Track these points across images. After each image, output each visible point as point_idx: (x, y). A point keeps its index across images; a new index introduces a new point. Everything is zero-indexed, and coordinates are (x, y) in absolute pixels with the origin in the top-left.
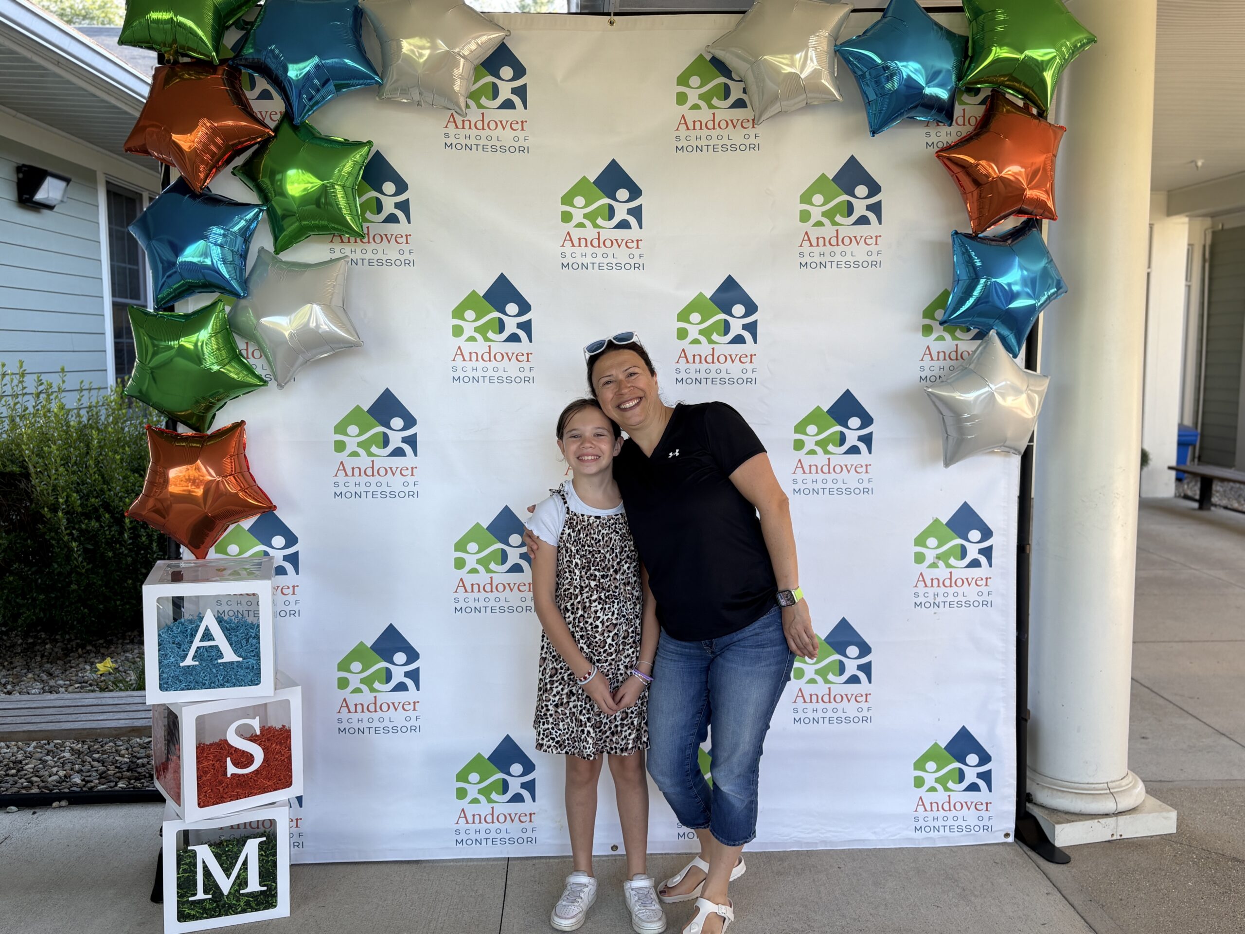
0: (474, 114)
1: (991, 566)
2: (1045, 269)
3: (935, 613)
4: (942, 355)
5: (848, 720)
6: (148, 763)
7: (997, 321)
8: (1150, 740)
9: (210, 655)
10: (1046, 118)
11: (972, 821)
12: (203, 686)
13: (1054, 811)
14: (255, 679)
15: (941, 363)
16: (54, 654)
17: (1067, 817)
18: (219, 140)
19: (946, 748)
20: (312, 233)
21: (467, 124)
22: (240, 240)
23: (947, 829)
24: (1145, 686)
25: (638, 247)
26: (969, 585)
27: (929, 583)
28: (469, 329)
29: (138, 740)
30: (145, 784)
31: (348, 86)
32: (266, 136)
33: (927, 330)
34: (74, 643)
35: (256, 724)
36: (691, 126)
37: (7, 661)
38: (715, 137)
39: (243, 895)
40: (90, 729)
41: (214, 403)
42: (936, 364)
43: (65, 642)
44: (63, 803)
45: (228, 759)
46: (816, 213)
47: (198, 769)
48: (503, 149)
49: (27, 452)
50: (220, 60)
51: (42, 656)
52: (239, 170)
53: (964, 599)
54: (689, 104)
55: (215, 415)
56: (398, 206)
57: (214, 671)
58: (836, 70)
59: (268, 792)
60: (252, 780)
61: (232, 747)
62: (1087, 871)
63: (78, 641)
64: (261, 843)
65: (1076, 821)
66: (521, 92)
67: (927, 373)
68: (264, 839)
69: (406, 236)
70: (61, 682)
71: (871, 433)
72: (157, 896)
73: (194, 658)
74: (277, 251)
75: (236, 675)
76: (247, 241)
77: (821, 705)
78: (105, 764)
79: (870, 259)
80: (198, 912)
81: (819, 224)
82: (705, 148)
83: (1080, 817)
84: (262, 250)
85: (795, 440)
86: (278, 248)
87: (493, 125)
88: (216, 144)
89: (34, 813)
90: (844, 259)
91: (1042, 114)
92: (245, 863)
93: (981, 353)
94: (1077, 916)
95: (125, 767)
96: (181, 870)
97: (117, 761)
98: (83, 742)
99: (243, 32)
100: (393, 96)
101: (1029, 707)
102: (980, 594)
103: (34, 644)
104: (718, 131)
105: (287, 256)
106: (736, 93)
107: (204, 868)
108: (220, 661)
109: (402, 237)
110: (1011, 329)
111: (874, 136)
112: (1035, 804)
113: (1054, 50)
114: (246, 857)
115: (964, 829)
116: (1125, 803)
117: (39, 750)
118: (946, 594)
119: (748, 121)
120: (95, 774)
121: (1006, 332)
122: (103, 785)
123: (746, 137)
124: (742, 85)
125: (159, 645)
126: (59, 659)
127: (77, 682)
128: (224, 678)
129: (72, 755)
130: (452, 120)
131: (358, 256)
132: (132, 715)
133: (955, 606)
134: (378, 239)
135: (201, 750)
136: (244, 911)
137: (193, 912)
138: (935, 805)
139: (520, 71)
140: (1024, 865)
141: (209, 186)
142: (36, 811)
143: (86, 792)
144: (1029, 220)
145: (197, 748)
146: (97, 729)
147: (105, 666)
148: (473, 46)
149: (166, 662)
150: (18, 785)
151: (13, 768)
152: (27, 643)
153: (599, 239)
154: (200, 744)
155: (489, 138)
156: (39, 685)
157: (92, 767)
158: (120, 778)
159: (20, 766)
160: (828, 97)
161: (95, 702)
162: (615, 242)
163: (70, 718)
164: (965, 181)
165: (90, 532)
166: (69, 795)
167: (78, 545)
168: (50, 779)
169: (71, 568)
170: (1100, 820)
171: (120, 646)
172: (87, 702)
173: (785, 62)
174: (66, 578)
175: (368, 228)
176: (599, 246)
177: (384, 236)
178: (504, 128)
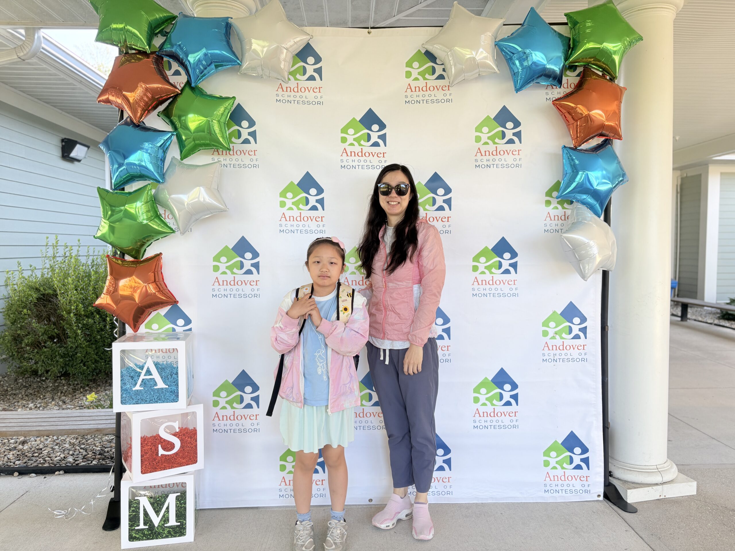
1: (586, 338)
2: (616, 169)
3: (554, 365)
4: (556, 217)
5: (505, 427)
6: (111, 451)
7: (589, 196)
8: (673, 442)
9: (149, 384)
10: (614, 82)
11: (578, 487)
13: (625, 482)
15: (556, 222)
16: (68, 391)
17: (633, 485)
18: (149, 95)
19: (562, 444)
20: (201, 148)
21: (289, 89)
22: (161, 151)
23: (564, 491)
25: (384, 157)
26: (574, 349)
27: (551, 348)
28: (289, 203)
29: (107, 438)
30: (107, 462)
31: (222, 66)
32: (176, 94)
33: (548, 203)
34: (79, 386)
35: (176, 427)
36: (414, 90)
37: (42, 395)
38: (427, 95)
41: (145, 243)
42: (553, 222)
43: (75, 385)
44: (61, 472)
45: (160, 446)
46: (484, 138)
48: (309, 103)
49: (56, 282)
50: (151, 51)
51: (62, 393)
52: (161, 114)
53: (571, 357)
54: (413, 77)
55: (146, 249)
56: (250, 134)
57: (152, 393)
58: (495, 55)
59: (183, 466)
60: (174, 459)
61: (162, 439)
62: (648, 517)
63: (82, 385)
65: (639, 488)
66: (319, 71)
67: (548, 228)
69: (254, 151)
70: (69, 406)
71: (517, 262)
73: (141, 385)
74: (182, 159)
76: (165, 152)
77: (489, 418)
78: (87, 451)
79: (515, 163)
81: (486, 143)
82: (421, 102)
83: (642, 486)
84: (173, 158)
85: (473, 266)
86: (183, 157)
87: (303, 90)
88: (147, 97)
89: (45, 478)
90: (501, 163)
91: (613, 79)
94: (645, 544)
95: (98, 453)
100: (247, 72)
101: (609, 421)
102: (580, 354)
103: (58, 386)
104: (429, 92)
105: (186, 161)
106: (439, 71)
108: (155, 387)
109: (252, 151)
110: (597, 201)
111: (517, 93)
112: (614, 477)
113: (620, 44)
115: (574, 492)
117: (52, 443)
118: (560, 355)
119: (446, 87)
120: (81, 456)
123: (445, 95)
124: (443, 67)
126: (70, 394)
127: (78, 406)
129: (70, 446)
130: (280, 87)
131: (227, 162)
132: (98, 422)
133: (566, 361)
134: (239, 153)
135: (144, 441)
138: (556, 477)
139: (318, 59)
140: (611, 514)
141: (144, 121)
142: (46, 476)
143: (75, 466)
144: (606, 140)
146: (76, 429)
148: (292, 43)
149: (125, 387)
150: (38, 462)
151: (37, 453)
152: (55, 386)
153: (362, 152)
154: (143, 437)
155: (301, 97)
157: (80, 452)
158: (94, 459)
159: (41, 451)
160: (491, 70)
161: (79, 415)
162: (371, 154)
163: (63, 423)
164: (569, 117)
165: (88, 325)
166: (64, 468)
167: (82, 332)
168: (56, 459)
169: (78, 345)
170: (653, 487)
171: (103, 387)
172: (74, 415)
173: (467, 53)
174: (75, 350)
175: (233, 147)
176: (362, 156)
177: (242, 151)
178: (309, 92)
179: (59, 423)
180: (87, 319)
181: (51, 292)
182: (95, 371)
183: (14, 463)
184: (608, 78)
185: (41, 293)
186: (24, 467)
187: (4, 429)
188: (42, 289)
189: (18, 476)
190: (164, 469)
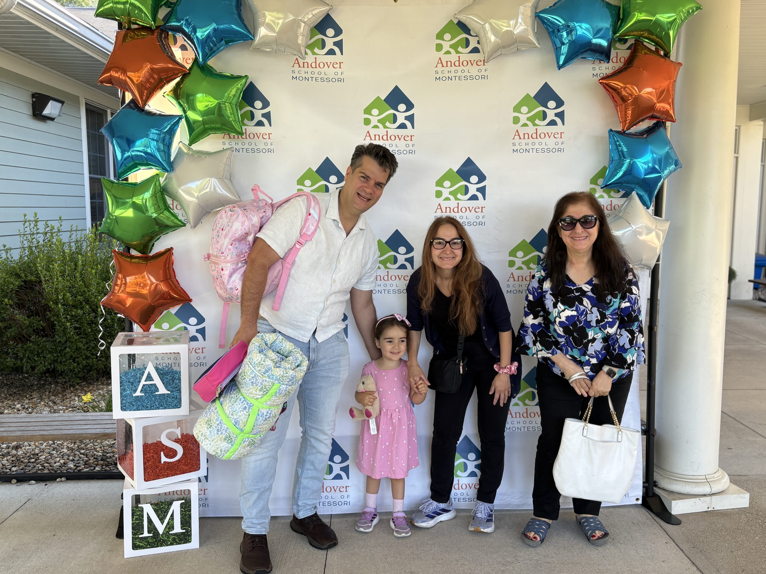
0: (310, 58)
2: (668, 153)
6: (113, 456)
7: (637, 186)
8: (733, 450)
9: (151, 389)
10: (669, 57)
12: (147, 408)
13: (672, 492)
14: (178, 405)
16: (57, 390)
17: (679, 496)
18: (156, 76)
20: (211, 133)
21: (306, 64)
22: (168, 137)
24: (731, 417)
25: (411, 140)
29: (107, 442)
30: (112, 469)
31: (233, 41)
32: (185, 72)
34: (68, 384)
35: (178, 433)
36: (445, 65)
37: (29, 394)
38: (460, 71)
39: (171, 534)
40: (79, 434)
41: (154, 237)
43: (63, 384)
44: (63, 479)
45: (162, 453)
46: (523, 119)
47: (144, 458)
48: (328, 80)
49: (40, 268)
50: (156, 27)
51: (49, 392)
52: (167, 94)
54: (444, 51)
55: (154, 244)
56: (264, 115)
57: (153, 399)
58: (536, 28)
59: (186, 473)
60: (176, 466)
61: (164, 445)
62: (692, 530)
63: (71, 383)
64: (181, 504)
65: (685, 499)
66: (339, 44)
68: (184, 501)
69: (269, 134)
70: (61, 407)
72: (120, 534)
73: (141, 391)
75: (166, 402)
76: (171, 137)
77: (522, 419)
78: (88, 456)
79: (557, 147)
80: (144, 544)
81: (525, 125)
82: (453, 78)
83: (688, 496)
84: (181, 143)
85: (509, 261)
87: (322, 65)
88: (154, 78)
89: (46, 485)
90: (541, 147)
91: (667, 55)
92: (172, 515)
93: (627, 206)
94: (685, 557)
95: (100, 458)
96: (134, 519)
97: (95, 454)
98: (75, 443)
99: (170, 9)
100: (261, 47)
101: (655, 427)
103: (44, 385)
104: (462, 67)
105: (195, 147)
106: (473, 44)
107: (148, 518)
108: (157, 393)
109: (266, 135)
110: (646, 191)
111: (559, 69)
112: (659, 488)
113: (675, 14)
114: (173, 512)
116: (716, 488)
117: (48, 448)
119: (481, 61)
120: (82, 462)
121: (642, 193)
122: (87, 468)
123: (480, 71)
124: (477, 39)
125: (121, 383)
126: (60, 393)
127: (70, 407)
128: (159, 403)
129: (68, 451)
130: (296, 62)
131: (240, 146)
132: (103, 426)
134: (252, 136)
135: (146, 447)
136: (172, 544)
137: (141, 544)
139: (338, 31)
140: (652, 525)
142: (47, 483)
143: (76, 472)
144: (658, 122)
145: (143, 446)
146: (83, 434)
147: (87, 398)
148: (310, 16)
149: (125, 393)
150: (36, 468)
151: (33, 458)
152: (40, 384)
153: (387, 136)
154: (145, 443)
155: (319, 73)
156: (48, 409)
157: (80, 458)
158: (97, 465)
159: (37, 457)
160: (531, 45)
161: (82, 418)
162: (397, 137)
163: (68, 427)
164: (617, 98)
165: (77, 317)
166: (66, 474)
167: (70, 325)
168: (55, 465)
169: (67, 339)
170: (700, 498)
171: (95, 386)
172: (77, 418)
173: (504, 24)
174: (63, 344)
175: (246, 129)
176: (387, 140)
177: (255, 135)
178: (329, 67)
179: (64, 427)
180: (75, 310)
181: (33, 278)
182: (86, 368)
183: (10, 470)
184: (662, 53)
185: (22, 279)
186: (22, 473)
187: (5, 434)
188: (23, 275)
189: (16, 483)
190: (167, 477)
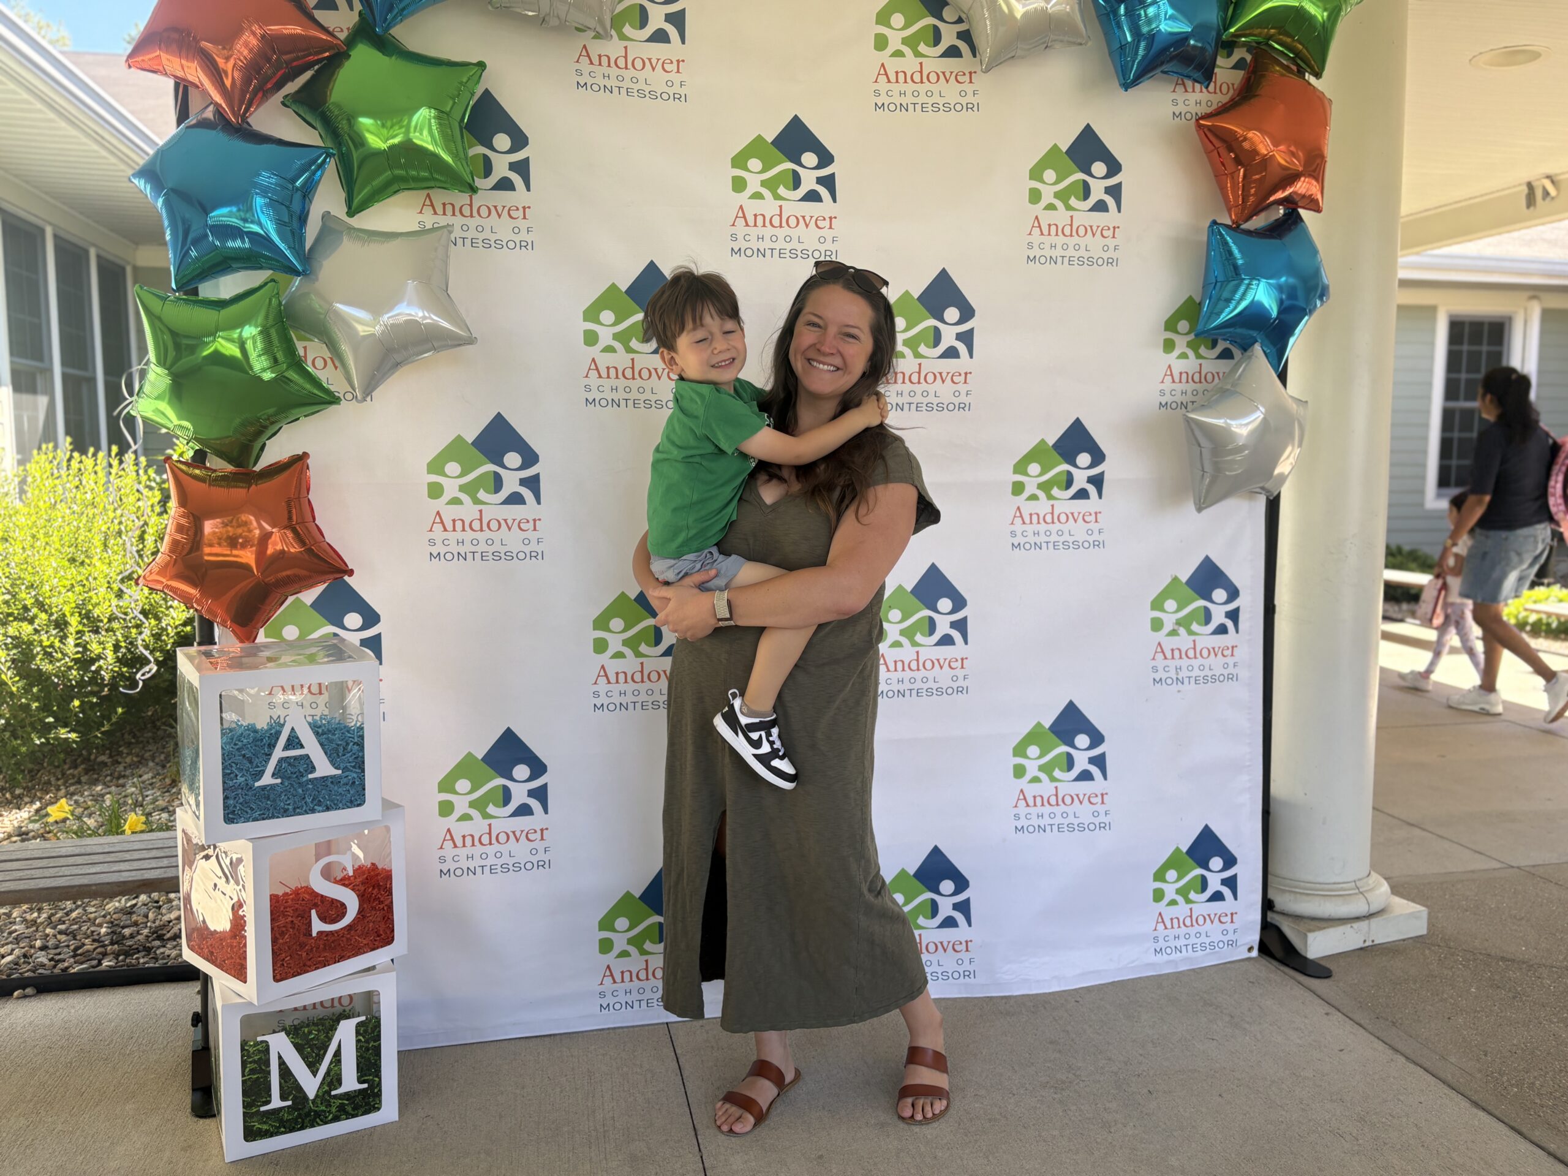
0: (614, 47)
1: (1237, 632)
3: (1179, 691)
4: (1184, 376)
5: (1082, 827)
7: (1261, 332)
9: (296, 769)
11: (1216, 936)
12: (285, 813)
13: (1298, 918)
14: (356, 798)
15: (1183, 386)
17: (1319, 923)
19: (1188, 852)
20: (404, 187)
21: (604, 60)
22: (298, 196)
23: (1190, 948)
25: (831, 227)
26: (1216, 655)
27: (1169, 655)
28: (605, 336)
32: (333, 50)
33: (1169, 346)
35: (348, 864)
36: (893, 78)
38: (923, 93)
39: (335, 1096)
41: (266, 427)
42: (1179, 387)
44: (29, 991)
45: (313, 912)
46: (1048, 193)
47: (272, 929)
48: (653, 96)
52: (293, 100)
53: (1210, 674)
54: (890, 49)
55: (264, 445)
56: (513, 166)
59: (366, 952)
60: (344, 939)
61: (317, 895)
62: (1356, 984)
64: (358, 1024)
65: (1328, 927)
66: (678, 20)
67: (1167, 398)
68: (363, 1019)
69: (524, 208)
71: (1103, 473)
73: (275, 773)
74: (351, 214)
75: (330, 795)
76: (307, 198)
77: (1047, 809)
79: (1105, 256)
80: (272, 1126)
81: (1051, 207)
82: (911, 107)
83: (1331, 923)
84: (326, 216)
85: (1014, 483)
86: (352, 209)
87: (639, 64)
90: (1077, 254)
93: (1245, 371)
95: (107, 940)
96: (247, 1070)
97: (93, 932)
98: (39, 910)
102: (1226, 666)
104: (927, 86)
105: (361, 220)
106: (949, 38)
107: (280, 1065)
108: (312, 776)
109: (518, 209)
110: (1274, 343)
111: (1126, 92)
114: (340, 1044)
115: (1208, 947)
116: (1374, 903)
118: (1191, 668)
119: (964, 74)
120: (66, 950)
121: (1267, 348)
122: (82, 963)
123: (963, 94)
124: (959, 27)
128: (314, 799)
130: (584, 53)
133: (1201, 682)
134: (484, 212)
135: (277, 902)
136: (336, 1119)
137: (265, 1127)
141: (250, 118)
143: (58, 976)
147: (60, 809)
149: (232, 783)
153: (780, 215)
155: (634, 80)
157: (60, 942)
158: (105, 954)
160: (1072, 38)
162: (801, 220)
164: (1227, 158)
166: (35, 980)
170: (1354, 925)
176: (781, 226)
177: (493, 209)
178: (654, 69)
